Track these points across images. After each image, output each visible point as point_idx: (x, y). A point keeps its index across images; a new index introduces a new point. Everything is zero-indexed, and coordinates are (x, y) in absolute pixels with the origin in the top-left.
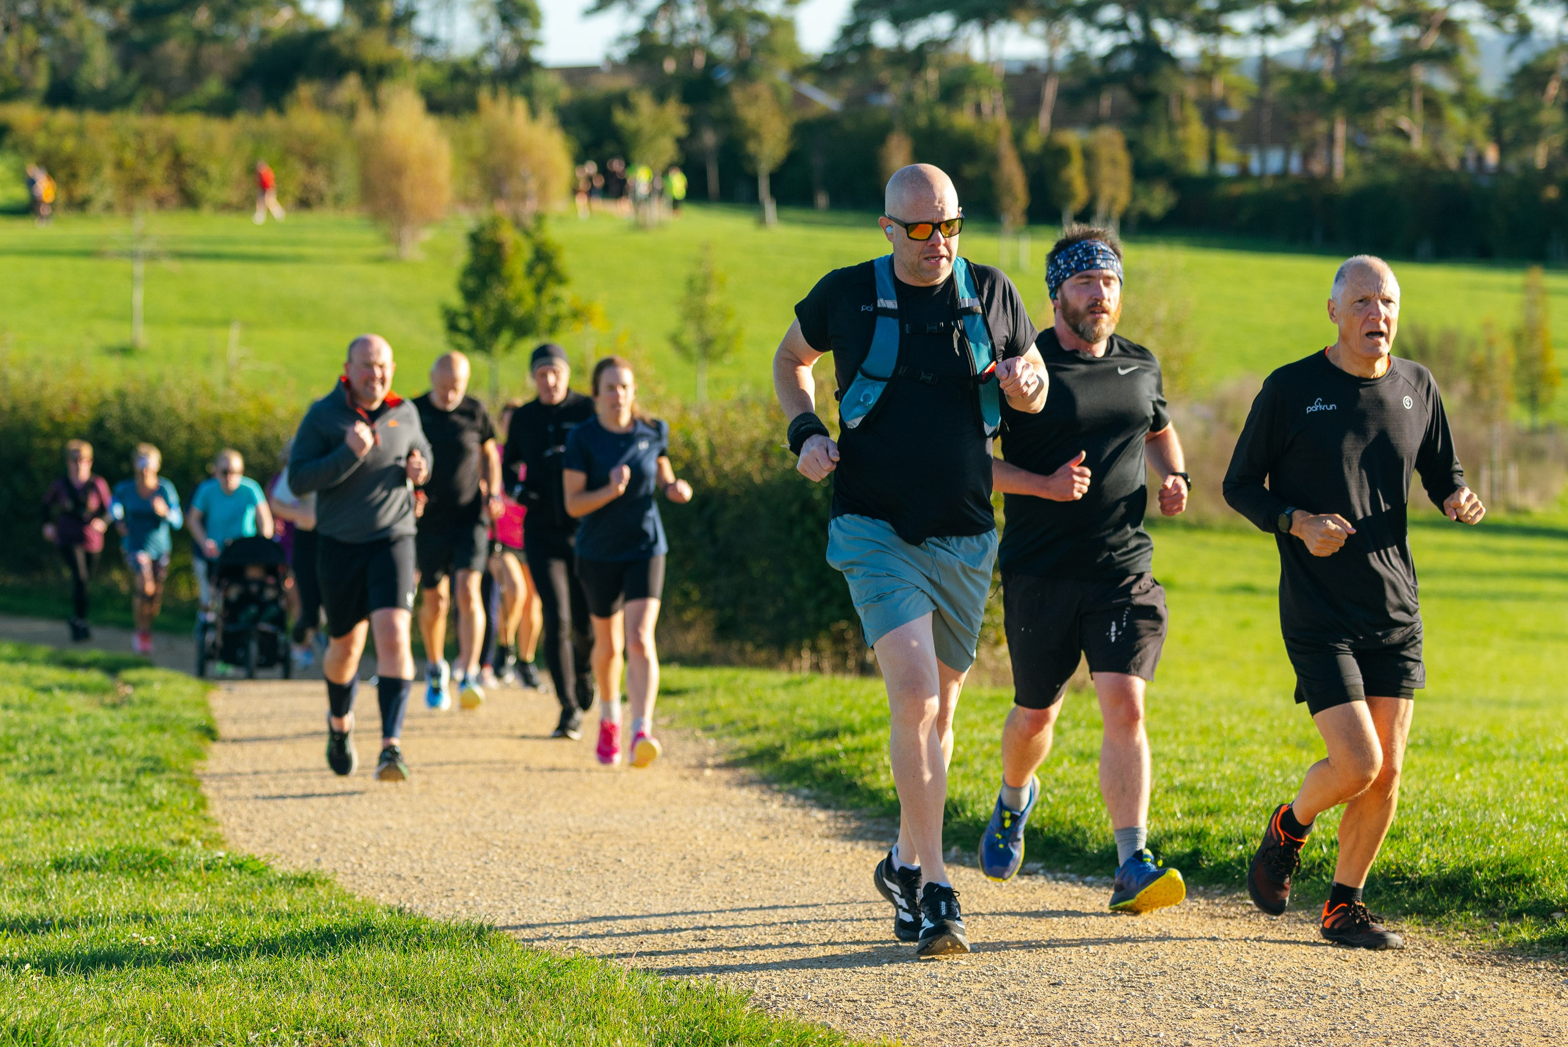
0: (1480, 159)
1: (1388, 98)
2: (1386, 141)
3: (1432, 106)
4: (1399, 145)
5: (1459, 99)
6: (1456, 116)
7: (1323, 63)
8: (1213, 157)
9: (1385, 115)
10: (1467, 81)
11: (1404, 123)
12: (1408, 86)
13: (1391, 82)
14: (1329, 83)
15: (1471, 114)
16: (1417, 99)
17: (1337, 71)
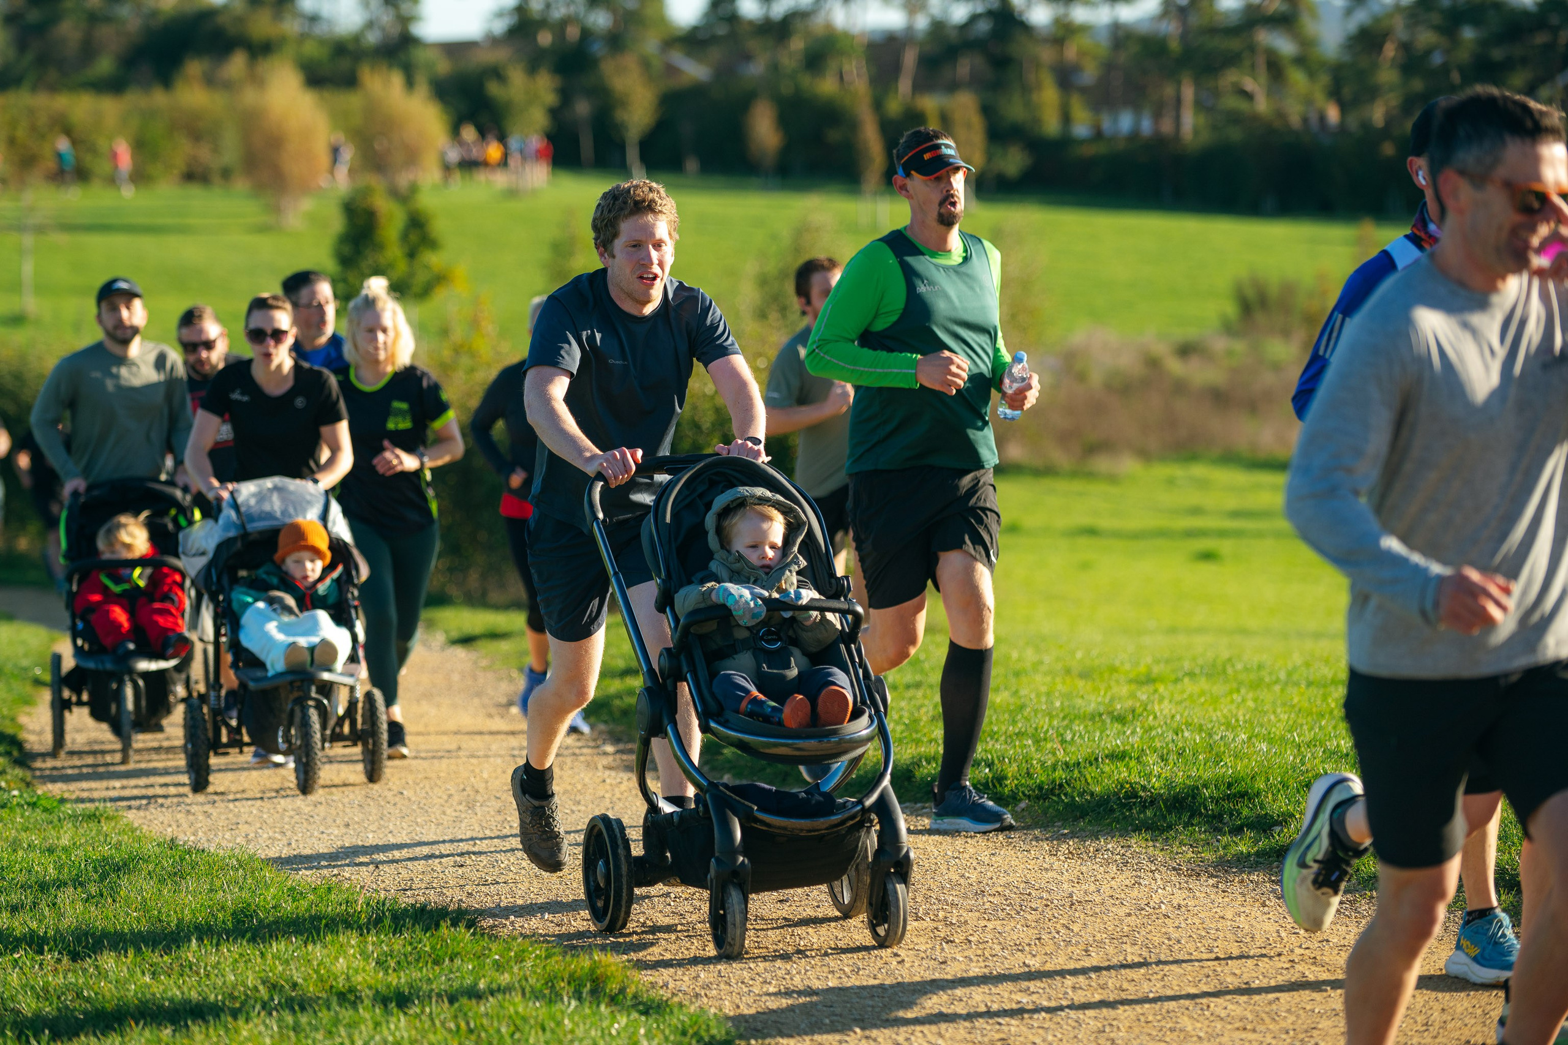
0: (1322, 118)
1: (1232, 60)
2: (1231, 102)
3: (1275, 68)
4: (1242, 105)
5: (1301, 61)
6: (1297, 78)
7: (1170, 28)
8: (1066, 118)
9: (1231, 77)
10: (1306, 43)
11: (1249, 84)
12: (1252, 48)
13: (1234, 44)
14: (1174, 45)
15: (1312, 74)
16: (1261, 61)
17: (1184, 36)
